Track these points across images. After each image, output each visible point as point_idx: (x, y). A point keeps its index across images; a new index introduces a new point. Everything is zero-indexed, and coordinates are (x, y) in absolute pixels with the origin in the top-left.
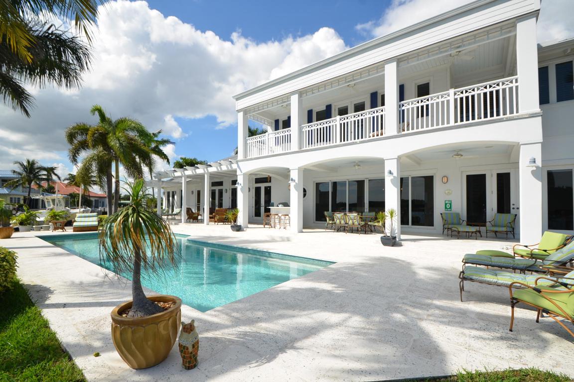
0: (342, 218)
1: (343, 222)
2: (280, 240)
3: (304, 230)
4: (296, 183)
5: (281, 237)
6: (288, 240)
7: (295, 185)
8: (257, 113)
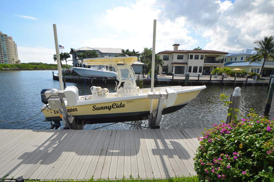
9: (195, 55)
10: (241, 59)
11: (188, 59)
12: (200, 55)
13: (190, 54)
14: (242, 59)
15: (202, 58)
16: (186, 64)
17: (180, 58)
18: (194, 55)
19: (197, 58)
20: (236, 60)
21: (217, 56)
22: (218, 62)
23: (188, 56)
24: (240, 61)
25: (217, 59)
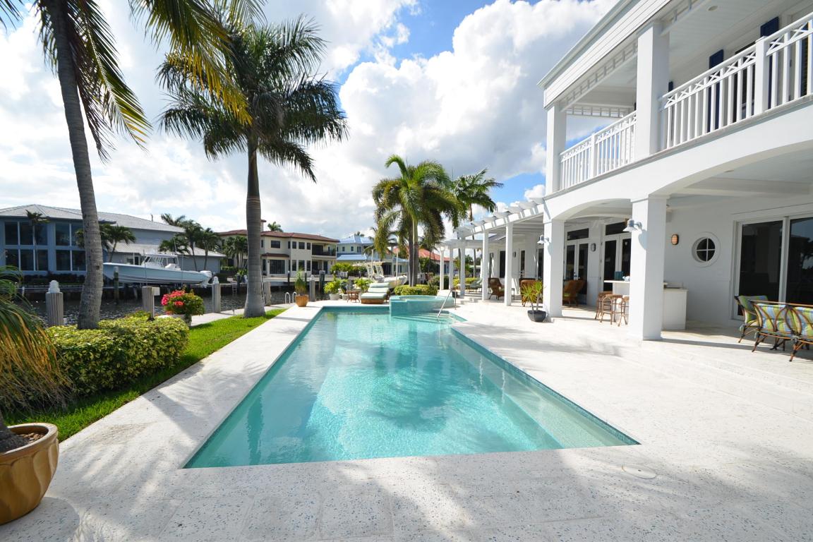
0: (782, 316)
1: (783, 327)
2: (600, 349)
3: (665, 335)
4: (643, 231)
5: (604, 345)
6: (616, 352)
7: (640, 235)
8: (579, 101)
9: (300, 243)
10: (350, 249)
11: (289, 247)
12: (306, 242)
13: (292, 240)
14: (352, 250)
15: (309, 248)
16: (287, 256)
17: (275, 245)
18: (298, 241)
19: (302, 247)
20: (344, 250)
21: (325, 245)
22: (327, 254)
23: (289, 243)
24: (350, 252)
25: (326, 249)
